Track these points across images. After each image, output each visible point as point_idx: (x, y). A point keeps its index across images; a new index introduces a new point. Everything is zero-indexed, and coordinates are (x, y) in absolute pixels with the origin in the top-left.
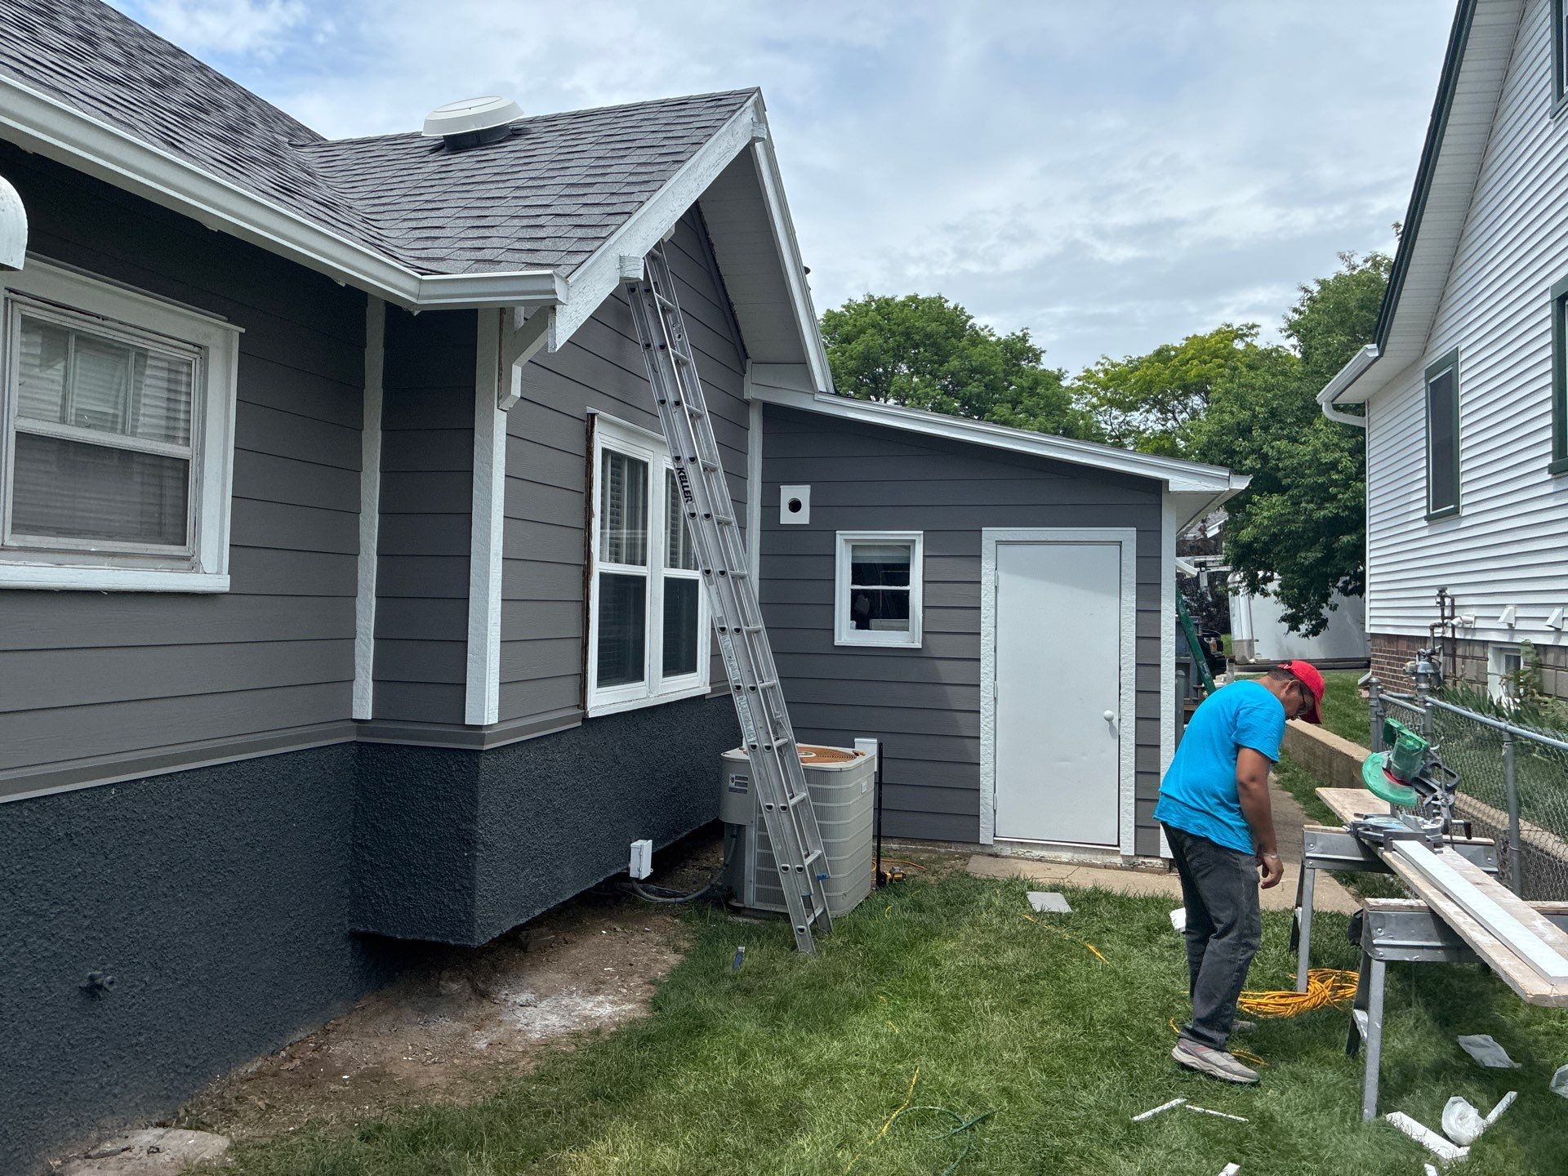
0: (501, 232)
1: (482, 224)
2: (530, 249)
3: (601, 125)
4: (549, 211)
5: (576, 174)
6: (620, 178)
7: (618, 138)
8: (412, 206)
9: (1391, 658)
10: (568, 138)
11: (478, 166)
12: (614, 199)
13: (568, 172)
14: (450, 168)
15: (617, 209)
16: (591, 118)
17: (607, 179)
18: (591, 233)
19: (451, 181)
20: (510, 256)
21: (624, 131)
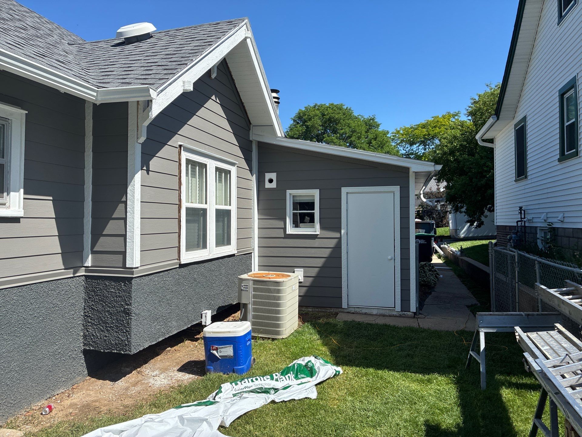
0: (135, 72)
1: (128, 69)
2: (144, 78)
3: (185, 33)
4: (156, 64)
5: (171, 50)
6: (187, 51)
7: (190, 37)
8: (104, 64)
9: (503, 234)
10: (172, 37)
11: (135, 49)
12: (183, 59)
13: (168, 50)
14: (124, 50)
15: (182, 63)
16: (182, 30)
17: (182, 52)
18: (170, 72)
19: (123, 54)
20: (136, 81)
21: (193, 34)
